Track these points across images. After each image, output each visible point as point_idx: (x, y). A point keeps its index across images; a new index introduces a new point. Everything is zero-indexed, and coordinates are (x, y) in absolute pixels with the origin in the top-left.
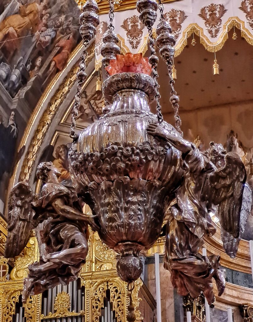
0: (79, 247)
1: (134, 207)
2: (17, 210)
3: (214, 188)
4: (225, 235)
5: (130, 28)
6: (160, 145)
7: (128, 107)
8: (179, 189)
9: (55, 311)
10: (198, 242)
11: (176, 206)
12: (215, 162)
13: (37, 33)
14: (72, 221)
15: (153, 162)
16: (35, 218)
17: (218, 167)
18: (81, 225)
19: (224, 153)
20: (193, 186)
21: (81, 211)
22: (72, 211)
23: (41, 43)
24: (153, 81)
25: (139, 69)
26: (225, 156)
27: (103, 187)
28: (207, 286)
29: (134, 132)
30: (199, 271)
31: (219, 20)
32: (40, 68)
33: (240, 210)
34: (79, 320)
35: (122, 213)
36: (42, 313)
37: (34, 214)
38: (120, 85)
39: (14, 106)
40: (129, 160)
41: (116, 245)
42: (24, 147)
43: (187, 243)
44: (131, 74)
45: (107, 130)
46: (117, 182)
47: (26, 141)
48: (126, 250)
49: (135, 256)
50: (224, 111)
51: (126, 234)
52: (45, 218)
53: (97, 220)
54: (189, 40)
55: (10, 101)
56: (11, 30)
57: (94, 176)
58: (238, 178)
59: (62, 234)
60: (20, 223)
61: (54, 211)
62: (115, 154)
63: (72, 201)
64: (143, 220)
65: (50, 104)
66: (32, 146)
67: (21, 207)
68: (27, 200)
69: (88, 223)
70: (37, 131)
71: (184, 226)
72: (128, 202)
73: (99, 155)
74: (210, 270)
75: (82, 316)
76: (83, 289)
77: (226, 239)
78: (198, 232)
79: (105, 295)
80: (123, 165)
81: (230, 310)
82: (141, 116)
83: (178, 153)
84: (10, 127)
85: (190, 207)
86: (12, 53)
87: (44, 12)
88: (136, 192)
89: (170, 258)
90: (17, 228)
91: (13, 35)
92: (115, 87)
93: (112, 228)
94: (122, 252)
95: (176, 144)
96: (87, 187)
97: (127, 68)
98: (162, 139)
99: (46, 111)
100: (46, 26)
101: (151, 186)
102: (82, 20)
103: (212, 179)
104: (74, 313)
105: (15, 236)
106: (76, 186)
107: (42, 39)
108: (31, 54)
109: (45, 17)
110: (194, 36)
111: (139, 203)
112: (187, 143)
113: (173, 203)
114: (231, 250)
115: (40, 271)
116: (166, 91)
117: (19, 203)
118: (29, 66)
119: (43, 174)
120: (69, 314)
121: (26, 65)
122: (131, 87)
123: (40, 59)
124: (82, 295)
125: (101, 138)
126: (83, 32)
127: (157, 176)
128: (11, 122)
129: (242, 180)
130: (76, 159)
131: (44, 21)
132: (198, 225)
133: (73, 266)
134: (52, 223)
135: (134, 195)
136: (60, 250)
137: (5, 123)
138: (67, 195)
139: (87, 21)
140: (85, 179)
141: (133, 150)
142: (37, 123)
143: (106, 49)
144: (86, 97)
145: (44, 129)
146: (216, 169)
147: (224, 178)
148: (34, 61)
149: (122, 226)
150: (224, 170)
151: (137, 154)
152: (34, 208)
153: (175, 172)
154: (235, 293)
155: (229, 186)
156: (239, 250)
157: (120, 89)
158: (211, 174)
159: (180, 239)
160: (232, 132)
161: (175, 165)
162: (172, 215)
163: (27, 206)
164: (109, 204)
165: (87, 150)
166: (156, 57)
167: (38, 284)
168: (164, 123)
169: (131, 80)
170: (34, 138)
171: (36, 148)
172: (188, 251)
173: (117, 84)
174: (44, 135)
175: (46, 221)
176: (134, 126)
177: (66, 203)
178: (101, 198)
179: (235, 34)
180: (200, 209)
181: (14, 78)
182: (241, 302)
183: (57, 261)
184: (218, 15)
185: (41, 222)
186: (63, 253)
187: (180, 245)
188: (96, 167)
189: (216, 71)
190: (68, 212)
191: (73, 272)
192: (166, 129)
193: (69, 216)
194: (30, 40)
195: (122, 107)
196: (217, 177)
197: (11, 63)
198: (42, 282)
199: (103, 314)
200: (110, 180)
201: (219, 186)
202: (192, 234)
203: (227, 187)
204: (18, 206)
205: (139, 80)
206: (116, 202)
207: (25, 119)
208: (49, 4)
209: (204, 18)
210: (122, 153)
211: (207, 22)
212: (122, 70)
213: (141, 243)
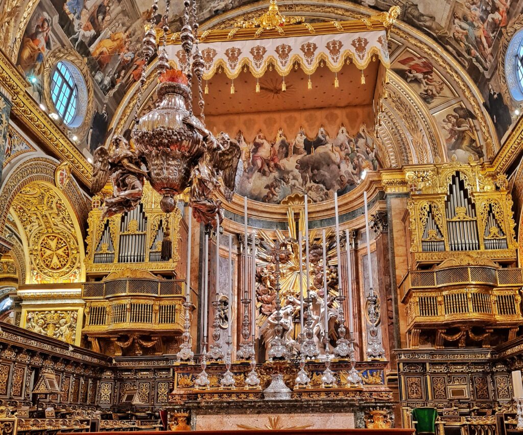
0: (137, 189)
1: (172, 168)
2: (99, 164)
3: (221, 160)
4: (226, 189)
5: (181, 57)
6: (190, 131)
7: (171, 105)
8: (200, 159)
9: (129, 230)
10: (210, 192)
11: (198, 169)
12: (223, 145)
13: (122, 54)
14: (133, 173)
15: (185, 141)
16: (110, 169)
17: (225, 148)
18: (140, 176)
19: (229, 139)
20: (208, 158)
21: (140, 168)
22: (134, 167)
23: (125, 61)
24: (189, 90)
25: (180, 81)
26: (229, 141)
27: (154, 153)
28: (214, 219)
29: (174, 121)
30: (209, 209)
31: (237, 58)
32: (123, 78)
33: (235, 175)
34: (143, 236)
35: (165, 171)
36: (121, 231)
37: (110, 167)
38: (167, 90)
39: (106, 101)
40: (170, 138)
41: (161, 190)
42: (112, 128)
43: (203, 192)
44: (174, 84)
45: (157, 118)
46: (163, 151)
47: (113, 125)
48: (166, 194)
49: (171, 197)
50: (236, 118)
51: (167, 184)
52: (116, 170)
53: (149, 174)
54: (218, 69)
55: (103, 97)
56: (105, 49)
57: (148, 146)
58: (236, 155)
59: (127, 181)
60: (101, 172)
61: (122, 166)
62: (162, 134)
63: (134, 161)
64: (177, 176)
65: (129, 103)
66: (117, 128)
67: (101, 162)
68: (106, 158)
69: (144, 175)
70: (121, 119)
71: (202, 182)
72: (168, 165)
73: (152, 133)
74: (215, 209)
75: (145, 234)
76: (146, 219)
77: (226, 191)
78: (210, 186)
79: (159, 223)
80: (166, 141)
81: (231, 236)
82: (180, 111)
83: (201, 137)
84: (103, 115)
85: (206, 171)
86: (105, 65)
87: (127, 40)
88: (174, 158)
89: (192, 200)
90: (98, 175)
91: (106, 53)
92: (164, 91)
93: (158, 179)
94: (164, 194)
95: (199, 130)
96: (143, 153)
97: (173, 79)
98: (191, 127)
99: (126, 107)
100: (128, 49)
101: (183, 156)
102: (144, 43)
103: (221, 155)
104: (140, 232)
105: (97, 180)
106: (137, 152)
107: (125, 58)
108: (118, 67)
109: (127, 43)
110: (220, 67)
111: (176, 166)
112: (207, 131)
113: (196, 167)
114: (228, 199)
115: (112, 202)
116: (196, 97)
117: (101, 159)
118: (116, 75)
119: (116, 142)
120: (137, 232)
121: (114, 74)
122: (174, 92)
123: (123, 72)
124: (145, 222)
125: (153, 122)
126: (145, 51)
127: (187, 150)
128: (104, 112)
129: (238, 157)
130: (137, 135)
131: (127, 46)
132: (210, 182)
133: (133, 201)
134: (121, 173)
135: (173, 160)
136: (125, 190)
137: (100, 111)
138: (131, 157)
139: (148, 44)
140: (143, 148)
141: (173, 132)
142: (121, 114)
143: (160, 65)
144: (153, 100)
145: (125, 118)
146: (223, 149)
147: (228, 155)
148: (119, 73)
149: (164, 179)
150: (228, 150)
151: (176, 135)
152: (109, 163)
153: (198, 148)
154: (235, 227)
155: (230, 160)
156: (233, 200)
157: (167, 93)
158: (220, 151)
159: (199, 189)
160: (240, 131)
161: (199, 144)
162: (195, 175)
163: (105, 162)
164: (157, 164)
165: (145, 130)
166: (191, 74)
167: (110, 210)
168: (194, 117)
169: (174, 87)
170: (118, 123)
171: (120, 130)
172: (203, 197)
173: (166, 89)
174: (125, 122)
175: (117, 172)
176: (174, 117)
177: (130, 162)
178: (152, 161)
179: (245, 69)
180: (212, 173)
181: (106, 82)
182: (238, 232)
183: (123, 197)
184: (236, 55)
185: (114, 172)
186: (127, 192)
187: (199, 193)
188: (150, 140)
189: (232, 91)
190: (132, 168)
191: (132, 204)
192: (194, 121)
193: (132, 170)
194: (117, 58)
195: (168, 104)
196: (223, 154)
197: (104, 72)
198: (113, 209)
199: (158, 234)
200: (158, 150)
201: (224, 159)
202: (206, 187)
203: (229, 160)
204: (100, 161)
205: (180, 88)
206: (162, 164)
207: (113, 110)
208: (130, 34)
209: (228, 56)
210: (166, 133)
211: (229, 59)
212: (170, 81)
213: (175, 190)
